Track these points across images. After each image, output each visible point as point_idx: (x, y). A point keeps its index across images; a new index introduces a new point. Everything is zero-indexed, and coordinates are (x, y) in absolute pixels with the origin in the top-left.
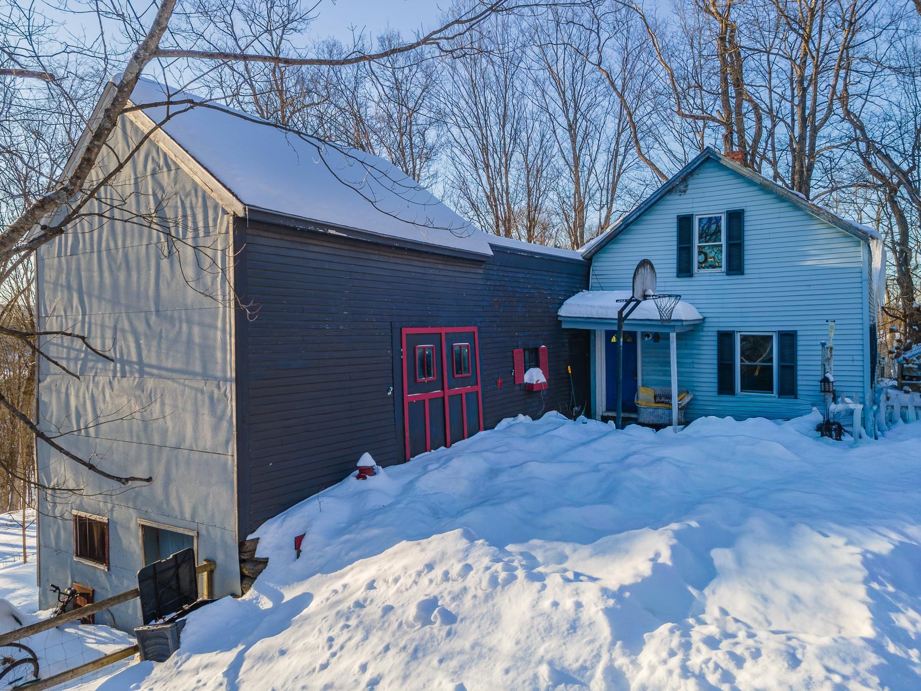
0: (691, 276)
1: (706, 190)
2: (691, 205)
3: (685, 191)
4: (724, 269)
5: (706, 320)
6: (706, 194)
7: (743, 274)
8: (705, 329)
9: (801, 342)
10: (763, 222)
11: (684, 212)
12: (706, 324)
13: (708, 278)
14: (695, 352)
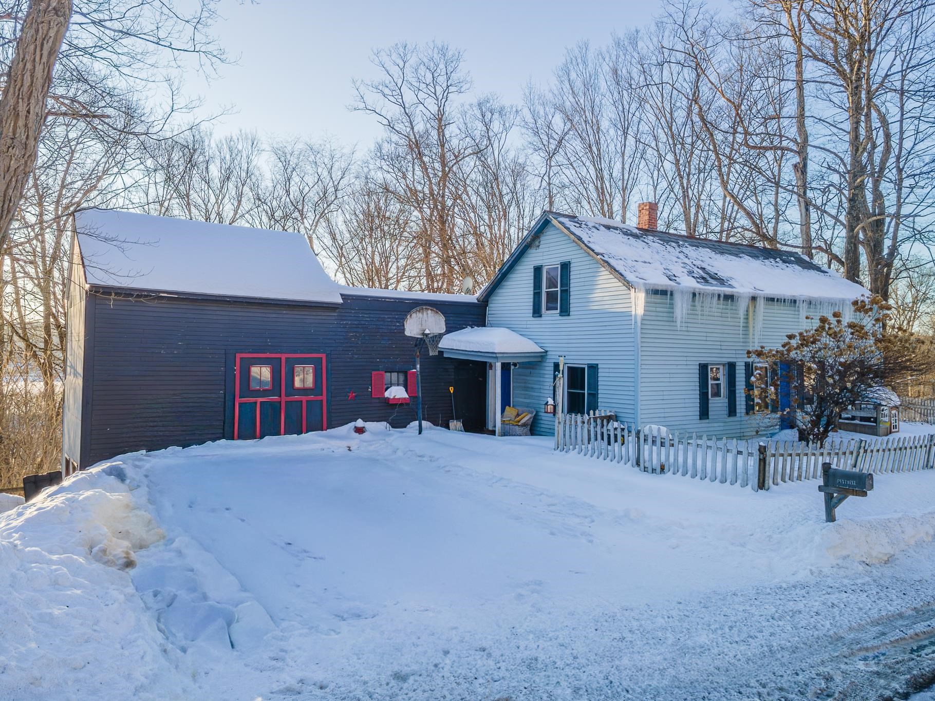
0: (541, 316)
1: (551, 245)
2: (541, 258)
3: (538, 246)
4: (558, 311)
5: (548, 353)
6: (551, 249)
7: (569, 315)
8: (548, 361)
9: (601, 374)
10: (582, 272)
11: (538, 263)
12: (548, 357)
13: (550, 318)
14: (542, 379)
